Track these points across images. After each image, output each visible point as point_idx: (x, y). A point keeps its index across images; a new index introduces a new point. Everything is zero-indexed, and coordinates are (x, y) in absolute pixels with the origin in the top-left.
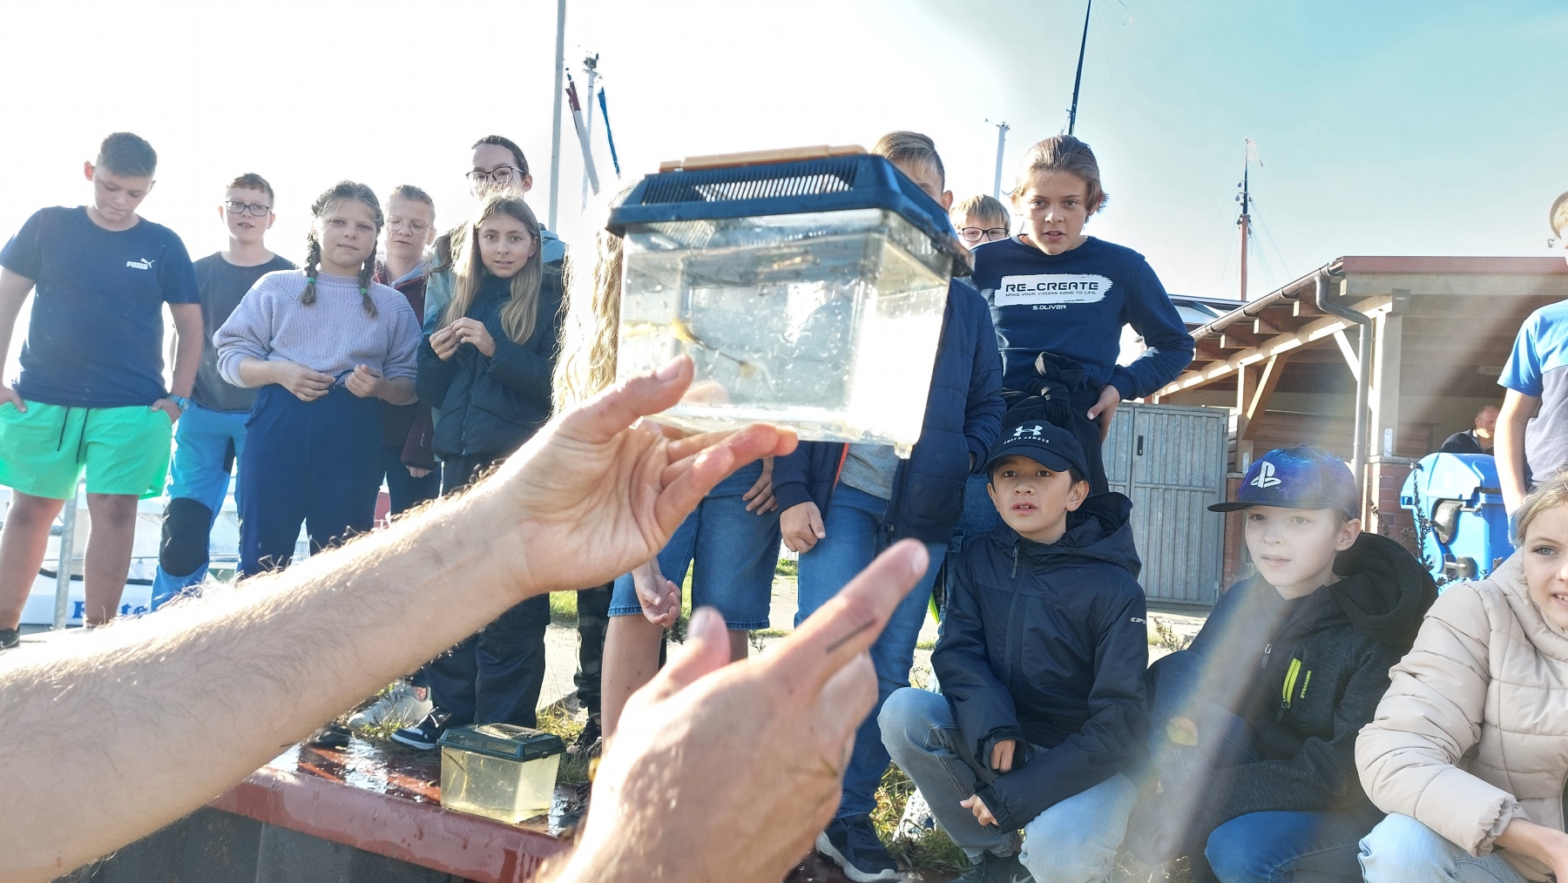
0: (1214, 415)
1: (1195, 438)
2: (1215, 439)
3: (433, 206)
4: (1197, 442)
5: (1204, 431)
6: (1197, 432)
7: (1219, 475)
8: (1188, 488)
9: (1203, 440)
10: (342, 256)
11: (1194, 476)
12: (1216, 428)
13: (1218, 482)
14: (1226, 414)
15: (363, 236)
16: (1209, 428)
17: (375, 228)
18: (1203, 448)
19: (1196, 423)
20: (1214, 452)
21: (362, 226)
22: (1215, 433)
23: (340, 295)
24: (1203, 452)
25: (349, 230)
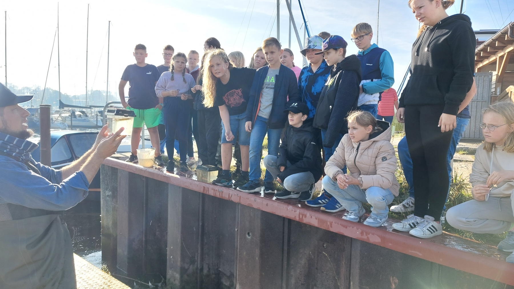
0: (486, 75)
1: (479, 84)
2: (487, 83)
3: (198, 55)
4: (480, 85)
5: (483, 81)
6: (480, 81)
7: (488, 96)
8: (476, 101)
9: (482, 84)
10: (179, 69)
11: (478, 97)
12: (487, 80)
13: (488, 98)
14: (491, 74)
15: (183, 65)
16: (485, 79)
17: (185, 63)
18: (482, 86)
19: (480, 78)
20: (487, 88)
21: (182, 63)
22: (487, 81)
23: (178, 77)
24: (482, 88)
25: (180, 64)
